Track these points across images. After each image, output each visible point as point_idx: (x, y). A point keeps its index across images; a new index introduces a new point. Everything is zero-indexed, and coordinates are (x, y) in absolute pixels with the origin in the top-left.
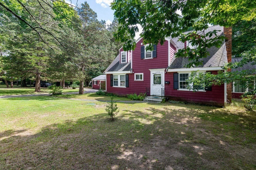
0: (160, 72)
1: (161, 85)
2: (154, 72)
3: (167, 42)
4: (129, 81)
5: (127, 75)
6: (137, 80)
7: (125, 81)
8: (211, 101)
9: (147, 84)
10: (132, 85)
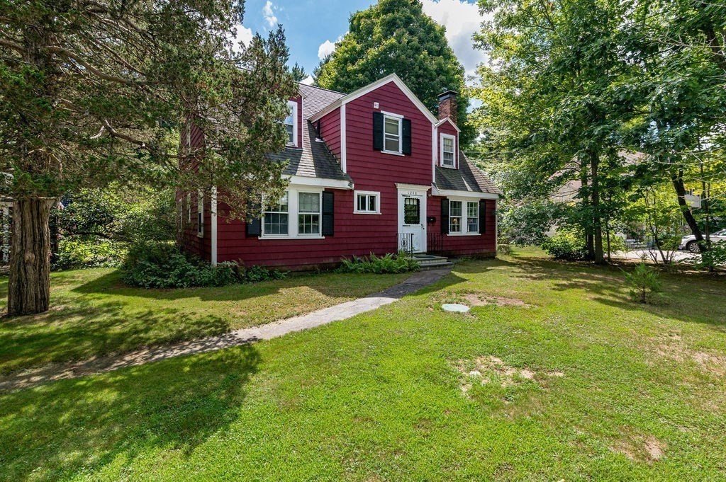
0: (418, 194)
1: (420, 225)
2: (406, 193)
3: (429, 125)
4: (336, 216)
5: (328, 192)
6: (362, 212)
7: (320, 214)
8: (485, 251)
9: (389, 223)
10: (344, 229)
